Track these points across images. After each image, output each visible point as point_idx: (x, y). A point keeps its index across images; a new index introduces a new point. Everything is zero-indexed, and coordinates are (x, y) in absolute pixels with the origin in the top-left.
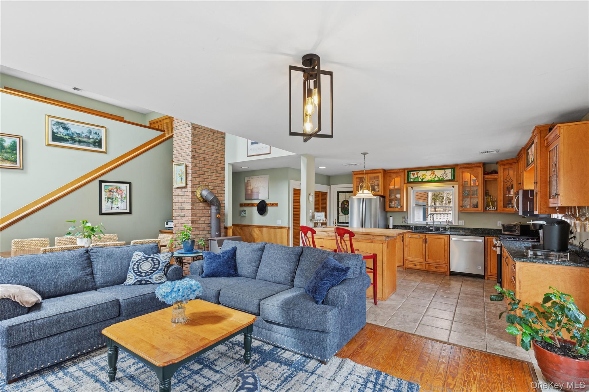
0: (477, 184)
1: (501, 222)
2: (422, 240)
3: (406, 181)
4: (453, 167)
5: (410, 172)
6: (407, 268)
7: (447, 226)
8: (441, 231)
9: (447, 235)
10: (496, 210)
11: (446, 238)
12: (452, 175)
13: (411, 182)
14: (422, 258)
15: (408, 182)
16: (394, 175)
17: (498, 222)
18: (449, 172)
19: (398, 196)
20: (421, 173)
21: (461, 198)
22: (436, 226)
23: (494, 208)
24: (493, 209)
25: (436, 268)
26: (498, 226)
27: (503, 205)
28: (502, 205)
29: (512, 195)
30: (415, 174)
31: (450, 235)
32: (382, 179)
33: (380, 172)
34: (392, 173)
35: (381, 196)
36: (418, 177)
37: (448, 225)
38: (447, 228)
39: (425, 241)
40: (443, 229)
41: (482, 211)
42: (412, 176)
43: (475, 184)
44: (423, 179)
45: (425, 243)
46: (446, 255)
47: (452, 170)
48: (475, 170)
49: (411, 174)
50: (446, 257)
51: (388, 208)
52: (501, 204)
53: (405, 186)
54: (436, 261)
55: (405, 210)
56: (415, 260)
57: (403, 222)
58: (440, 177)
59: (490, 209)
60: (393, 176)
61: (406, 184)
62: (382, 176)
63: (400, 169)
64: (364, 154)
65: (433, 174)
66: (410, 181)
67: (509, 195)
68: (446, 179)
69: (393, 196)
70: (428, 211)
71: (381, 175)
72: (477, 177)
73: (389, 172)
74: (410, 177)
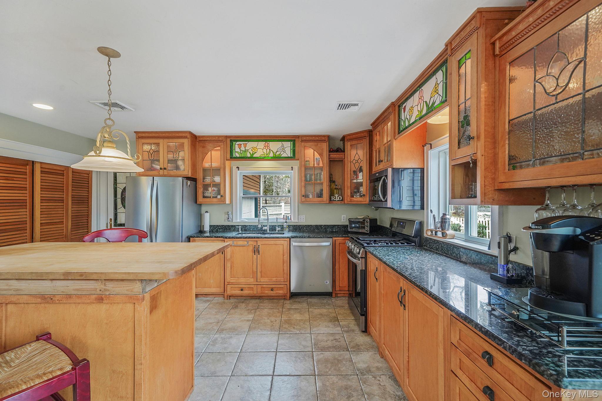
0: (321, 165)
1: (345, 216)
2: (251, 248)
3: (229, 156)
4: (293, 139)
5: (234, 143)
6: (230, 296)
7: (285, 224)
8: (277, 231)
9: (286, 239)
10: (341, 200)
11: (285, 243)
12: (292, 150)
13: (236, 158)
14: (251, 277)
15: (232, 158)
16: (210, 145)
17: (343, 216)
18: (288, 145)
19: (217, 179)
20: (250, 145)
21: (303, 184)
22: (270, 224)
23: (340, 199)
24: (339, 199)
25: (272, 290)
26: (342, 221)
27: (351, 193)
28: (349, 194)
29: (362, 181)
30: (242, 145)
31: (290, 238)
32: (190, 148)
33: (185, 137)
34: (207, 141)
35: (188, 178)
36: (246, 151)
37: (286, 222)
38: (284, 226)
39: (256, 251)
40: (280, 229)
41: (328, 202)
42: (237, 149)
43: (319, 165)
44: (253, 154)
45: (256, 253)
46: (285, 268)
47: (292, 143)
48: (320, 144)
49: (237, 146)
50: (286, 271)
51: (200, 199)
52: (348, 192)
53: (227, 163)
54: (272, 280)
55: (228, 201)
56: (242, 281)
57: (226, 221)
58: (276, 152)
59: (335, 198)
60: (209, 146)
61: (228, 160)
62: (190, 143)
63: (219, 137)
64: (110, 53)
65: (266, 148)
66: (234, 156)
67: (358, 181)
68: (284, 155)
69: (208, 180)
70: (260, 203)
71: (186, 143)
72: (321, 155)
73: (201, 139)
74: (235, 149)
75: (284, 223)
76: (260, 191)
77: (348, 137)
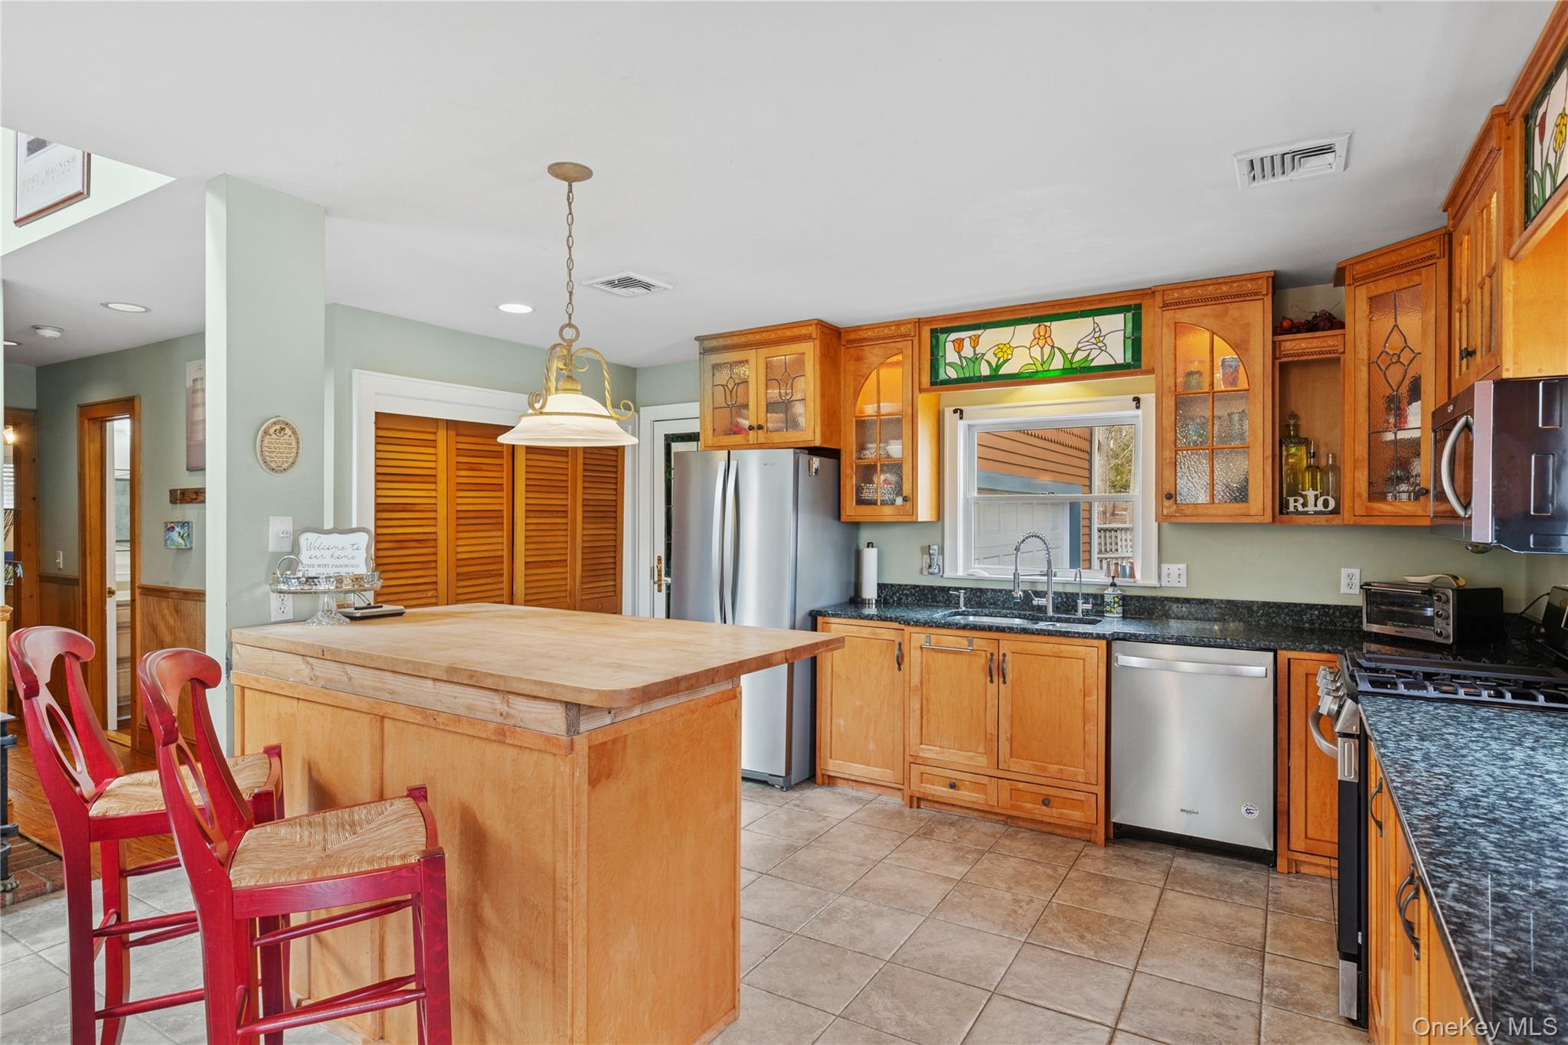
0: (1243, 384)
1: (1357, 572)
2: (981, 661)
3: (926, 380)
4: (1133, 304)
5: (942, 337)
6: (919, 799)
7: (1110, 590)
8: (1080, 615)
9: (1096, 642)
10: (1331, 512)
12: (1129, 343)
13: (949, 382)
14: (981, 749)
15: (937, 383)
16: (877, 350)
17: (1344, 572)
18: (1115, 325)
19: (895, 449)
20: (990, 338)
21: (1168, 454)
22: (1060, 589)
23: (1326, 504)
24: (1320, 507)
25: (1046, 802)
26: (1344, 589)
27: (1370, 484)
28: (1363, 487)
29: (1416, 434)
30: (967, 343)
31: (1110, 640)
32: (818, 367)
33: (807, 338)
34: (866, 340)
35: (813, 451)
36: (976, 359)
37: (1113, 585)
38: (1107, 599)
39: (996, 670)
40: (1089, 606)
41: (1268, 518)
42: (951, 356)
43: (1234, 382)
44: (998, 367)
45: (995, 679)
47: (1129, 315)
48: (1234, 310)
49: (949, 346)
50: (1092, 748)
51: (850, 509)
52: (1357, 480)
53: (922, 399)
54: (1045, 769)
55: (928, 516)
56: (954, 758)
58: (1074, 354)
59: (1304, 505)
60: (873, 355)
61: (926, 390)
62: (818, 353)
63: (899, 324)
64: (570, 174)
65: (1041, 342)
66: (942, 376)
67: (1401, 435)
68: (1102, 360)
69: (871, 453)
71: (809, 351)
72: (1240, 346)
73: (853, 336)
74: (944, 356)
75: (1104, 586)
76: (1090, 479)
77: (1358, 267)
